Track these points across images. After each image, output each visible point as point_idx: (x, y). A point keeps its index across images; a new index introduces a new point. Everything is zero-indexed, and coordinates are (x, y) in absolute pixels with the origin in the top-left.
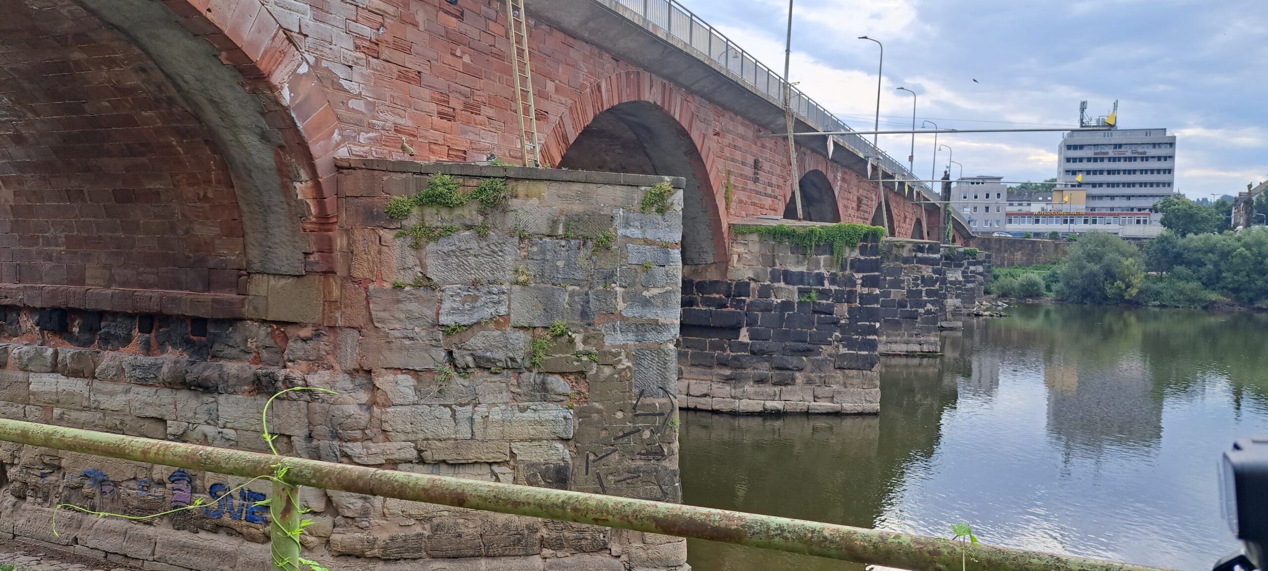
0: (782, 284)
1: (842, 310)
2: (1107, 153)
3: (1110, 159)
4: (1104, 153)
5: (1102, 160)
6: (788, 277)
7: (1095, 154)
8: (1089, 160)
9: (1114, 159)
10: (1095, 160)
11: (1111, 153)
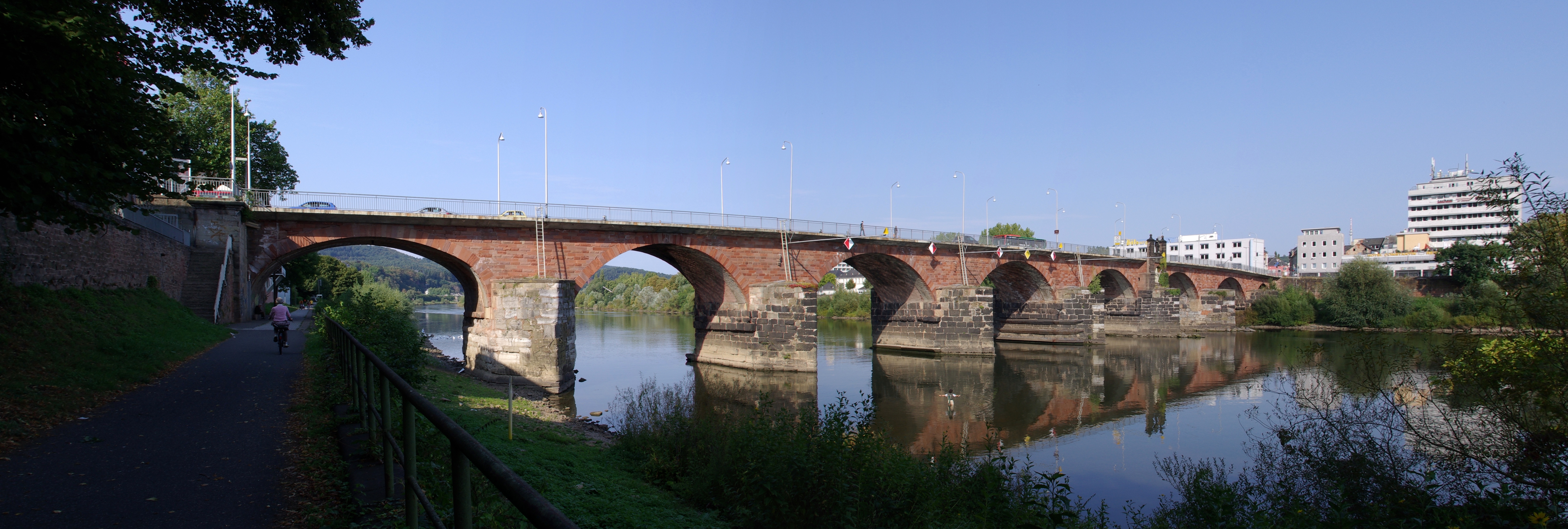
0: (771, 312)
1: (798, 323)
2: (1451, 201)
3: (1454, 206)
4: (1448, 201)
5: (1446, 207)
6: (775, 309)
7: (1439, 202)
8: (1433, 207)
9: (1459, 206)
10: (1440, 207)
11: (1455, 200)
